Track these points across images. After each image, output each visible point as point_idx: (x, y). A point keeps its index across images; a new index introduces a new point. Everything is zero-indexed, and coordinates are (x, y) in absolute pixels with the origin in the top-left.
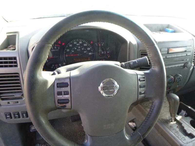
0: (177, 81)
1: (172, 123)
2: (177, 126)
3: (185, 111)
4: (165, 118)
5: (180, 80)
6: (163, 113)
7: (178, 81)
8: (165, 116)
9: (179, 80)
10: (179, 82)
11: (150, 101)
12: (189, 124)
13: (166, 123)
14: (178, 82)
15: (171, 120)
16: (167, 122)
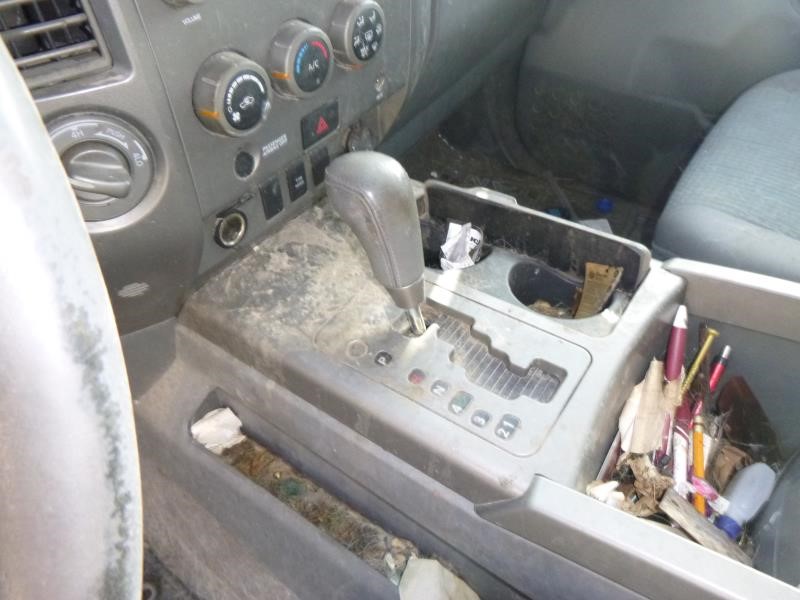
0: (357, 50)
1: (415, 344)
2: (452, 347)
3: (469, 225)
4: (366, 326)
5: (377, 38)
6: (349, 301)
7: (364, 51)
8: (364, 317)
9: (369, 37)
10: (371, 53)
11: (256, 248)
12: (509, 301)
13: (382, 360)
14: (367, 59)
15: (405, 326)
16: (383, 351)
